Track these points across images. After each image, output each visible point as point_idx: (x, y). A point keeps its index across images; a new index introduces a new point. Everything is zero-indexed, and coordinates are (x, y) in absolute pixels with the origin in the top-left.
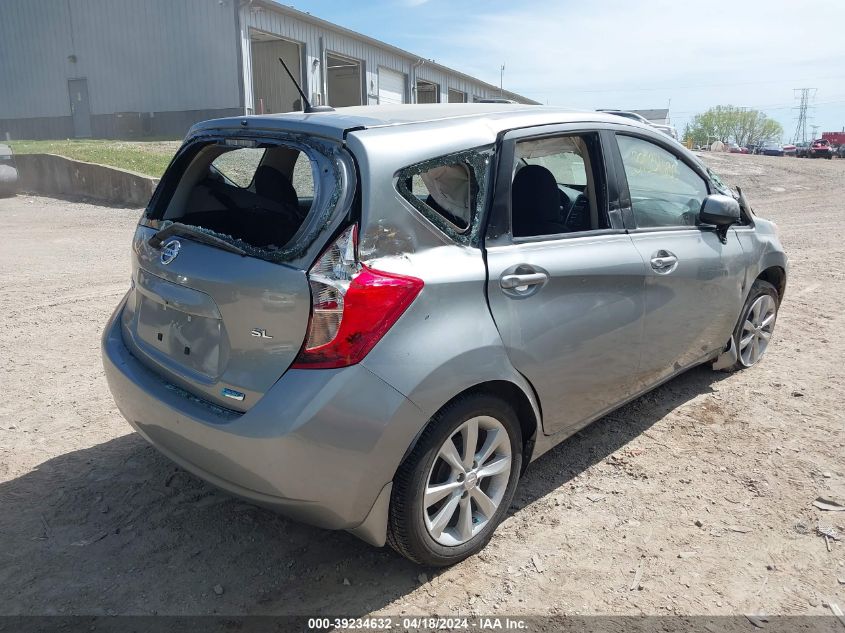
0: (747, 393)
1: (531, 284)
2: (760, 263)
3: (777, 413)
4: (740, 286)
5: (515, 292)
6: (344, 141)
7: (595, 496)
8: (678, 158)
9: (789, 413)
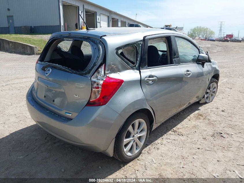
0: (209, 111)
1: (153, 81)
2: (213, 73)
3: (217, 116)
4: (208, 79)
5: (148, 83)
6: (101, 40)
7: (169, 141)
8: (191, 43)
9: (221, 116)
